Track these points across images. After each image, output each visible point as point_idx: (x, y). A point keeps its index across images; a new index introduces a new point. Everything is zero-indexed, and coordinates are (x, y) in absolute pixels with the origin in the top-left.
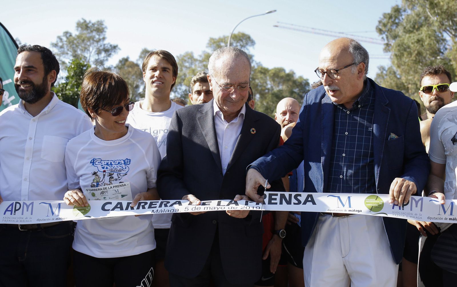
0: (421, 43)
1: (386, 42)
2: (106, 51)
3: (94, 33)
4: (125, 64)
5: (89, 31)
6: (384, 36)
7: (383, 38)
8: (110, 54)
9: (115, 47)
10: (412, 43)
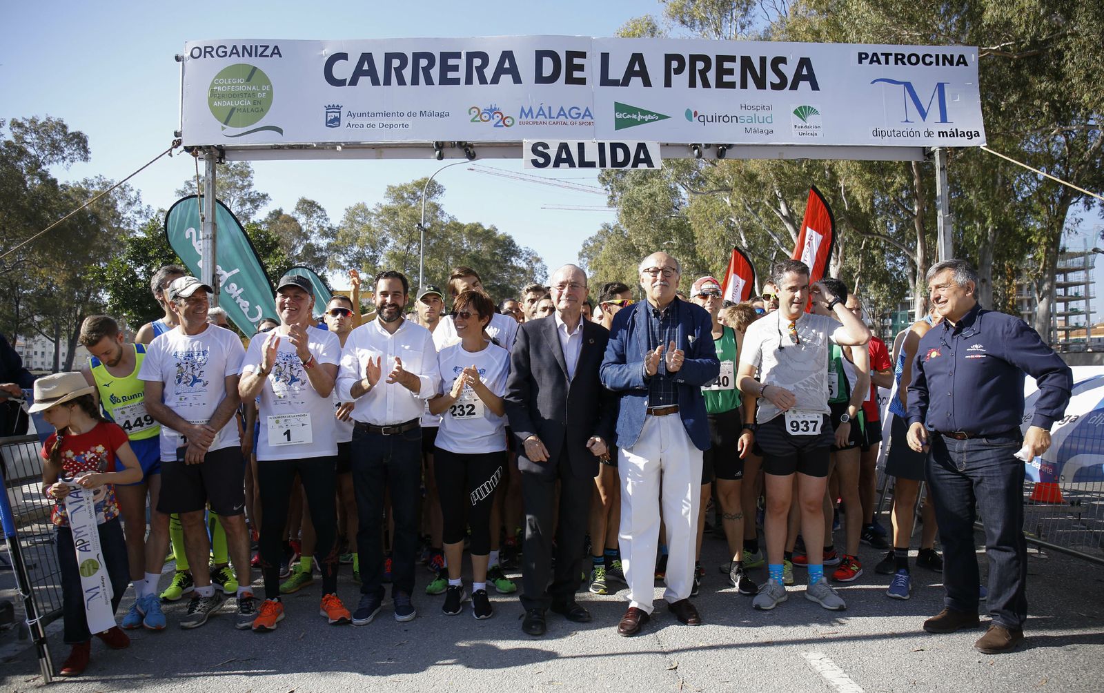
0: (653, 197)
1: (610, 193)
2: (252, 201)
3: (237, 178)
4: (278, 218)
5: (229, 175)
6: (609, 187)
7: (606, 189)
8: (258, 205)
9: (264, 196)
10: (644, 198)
